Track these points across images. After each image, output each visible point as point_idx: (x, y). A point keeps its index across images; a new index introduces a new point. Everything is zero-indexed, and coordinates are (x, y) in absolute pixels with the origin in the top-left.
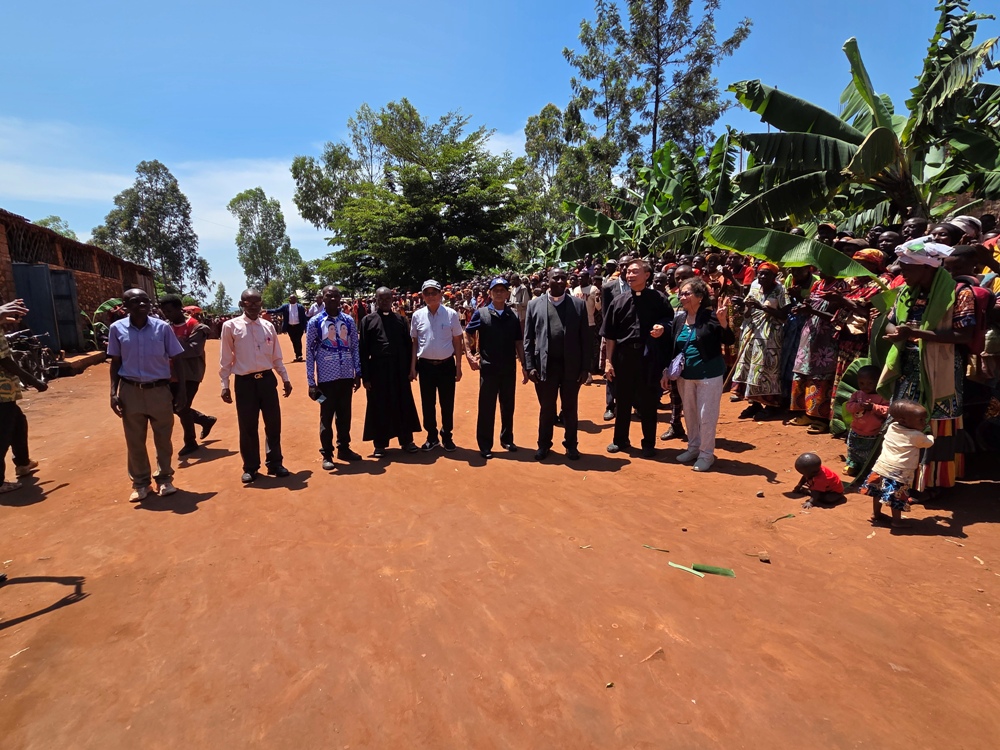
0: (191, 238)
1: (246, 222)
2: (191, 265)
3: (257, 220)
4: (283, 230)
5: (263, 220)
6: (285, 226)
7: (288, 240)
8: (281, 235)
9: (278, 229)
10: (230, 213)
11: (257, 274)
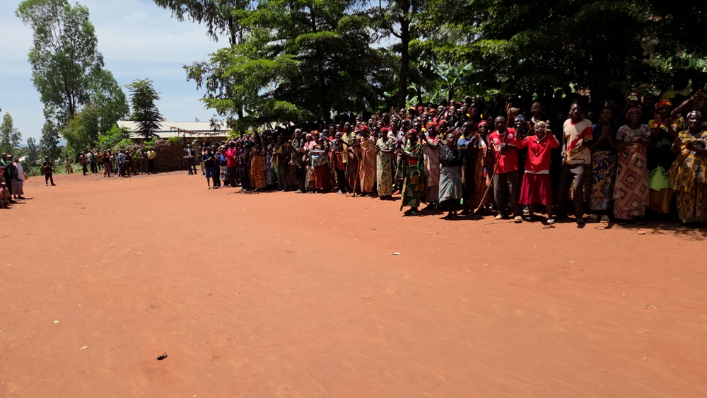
1: (42, 33)
3: (57, 30)
4: (93, 46)
5: (65, 30)
6: (95, 39)
7: (100, 58)
8: (91, 52)
9: (87, 43)
10: (20, 20)
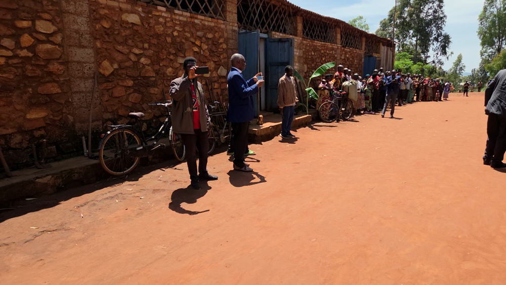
0: (442, 18)
2: (437, 41)
11: (491, 44)
